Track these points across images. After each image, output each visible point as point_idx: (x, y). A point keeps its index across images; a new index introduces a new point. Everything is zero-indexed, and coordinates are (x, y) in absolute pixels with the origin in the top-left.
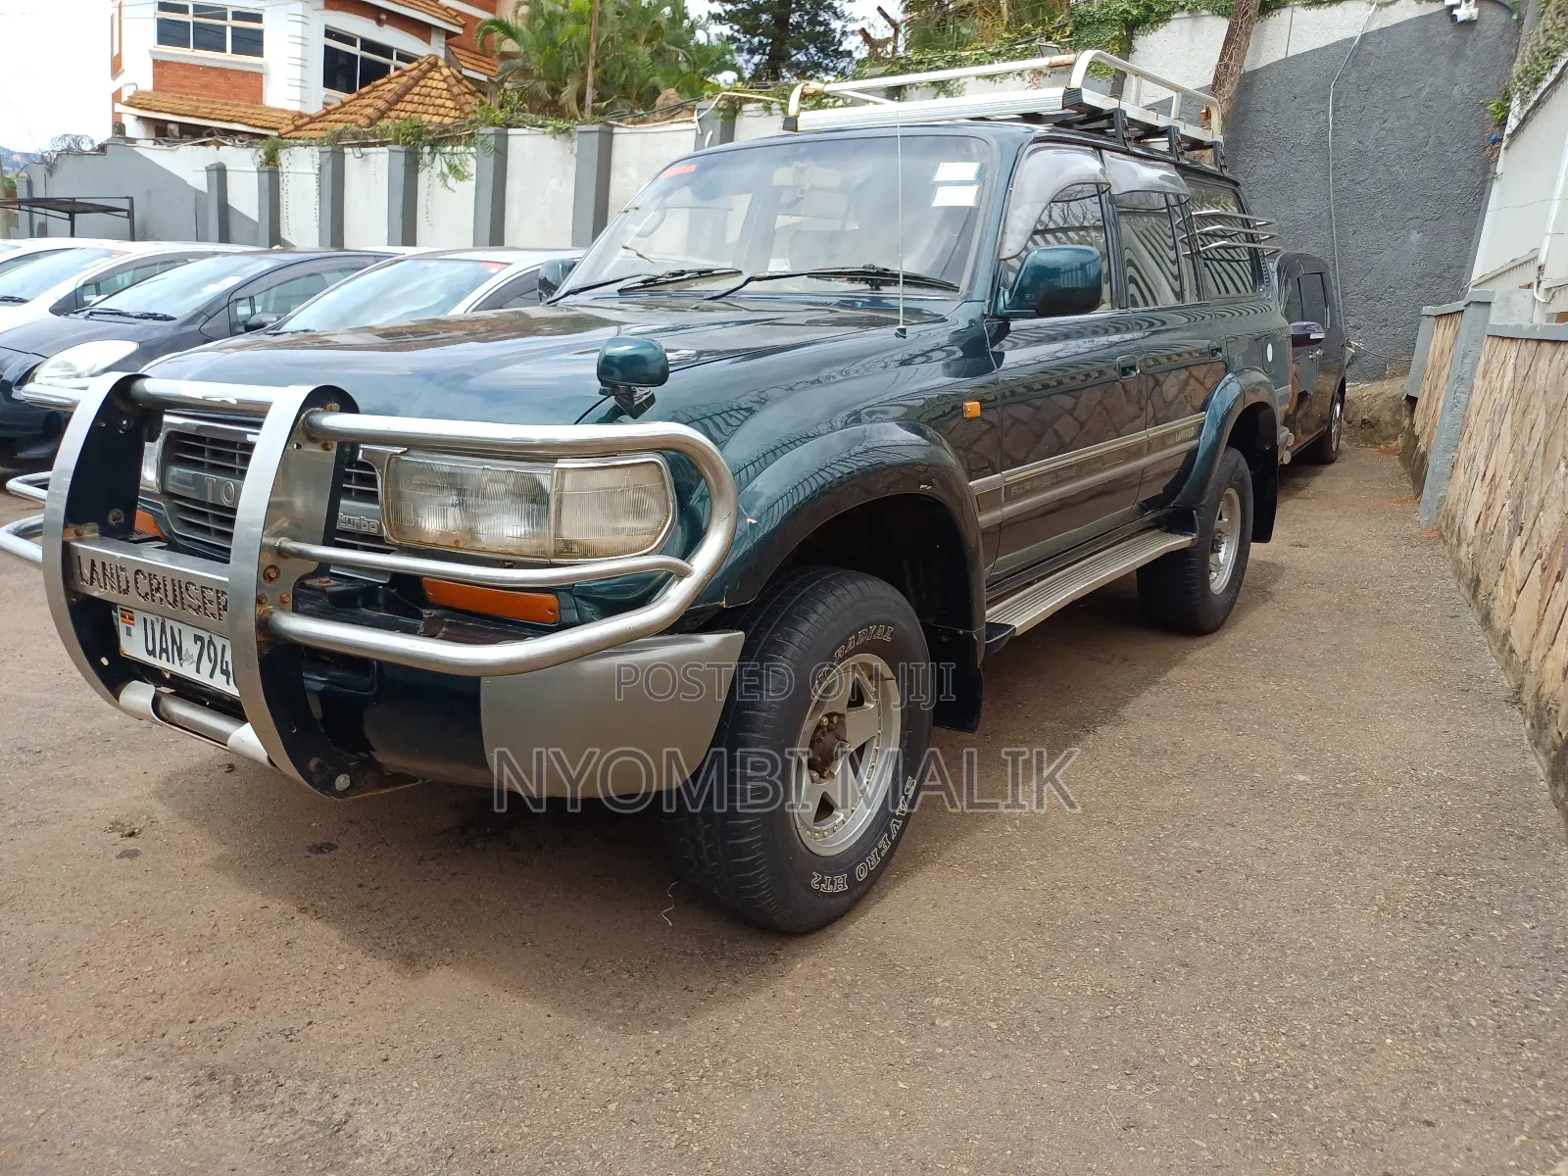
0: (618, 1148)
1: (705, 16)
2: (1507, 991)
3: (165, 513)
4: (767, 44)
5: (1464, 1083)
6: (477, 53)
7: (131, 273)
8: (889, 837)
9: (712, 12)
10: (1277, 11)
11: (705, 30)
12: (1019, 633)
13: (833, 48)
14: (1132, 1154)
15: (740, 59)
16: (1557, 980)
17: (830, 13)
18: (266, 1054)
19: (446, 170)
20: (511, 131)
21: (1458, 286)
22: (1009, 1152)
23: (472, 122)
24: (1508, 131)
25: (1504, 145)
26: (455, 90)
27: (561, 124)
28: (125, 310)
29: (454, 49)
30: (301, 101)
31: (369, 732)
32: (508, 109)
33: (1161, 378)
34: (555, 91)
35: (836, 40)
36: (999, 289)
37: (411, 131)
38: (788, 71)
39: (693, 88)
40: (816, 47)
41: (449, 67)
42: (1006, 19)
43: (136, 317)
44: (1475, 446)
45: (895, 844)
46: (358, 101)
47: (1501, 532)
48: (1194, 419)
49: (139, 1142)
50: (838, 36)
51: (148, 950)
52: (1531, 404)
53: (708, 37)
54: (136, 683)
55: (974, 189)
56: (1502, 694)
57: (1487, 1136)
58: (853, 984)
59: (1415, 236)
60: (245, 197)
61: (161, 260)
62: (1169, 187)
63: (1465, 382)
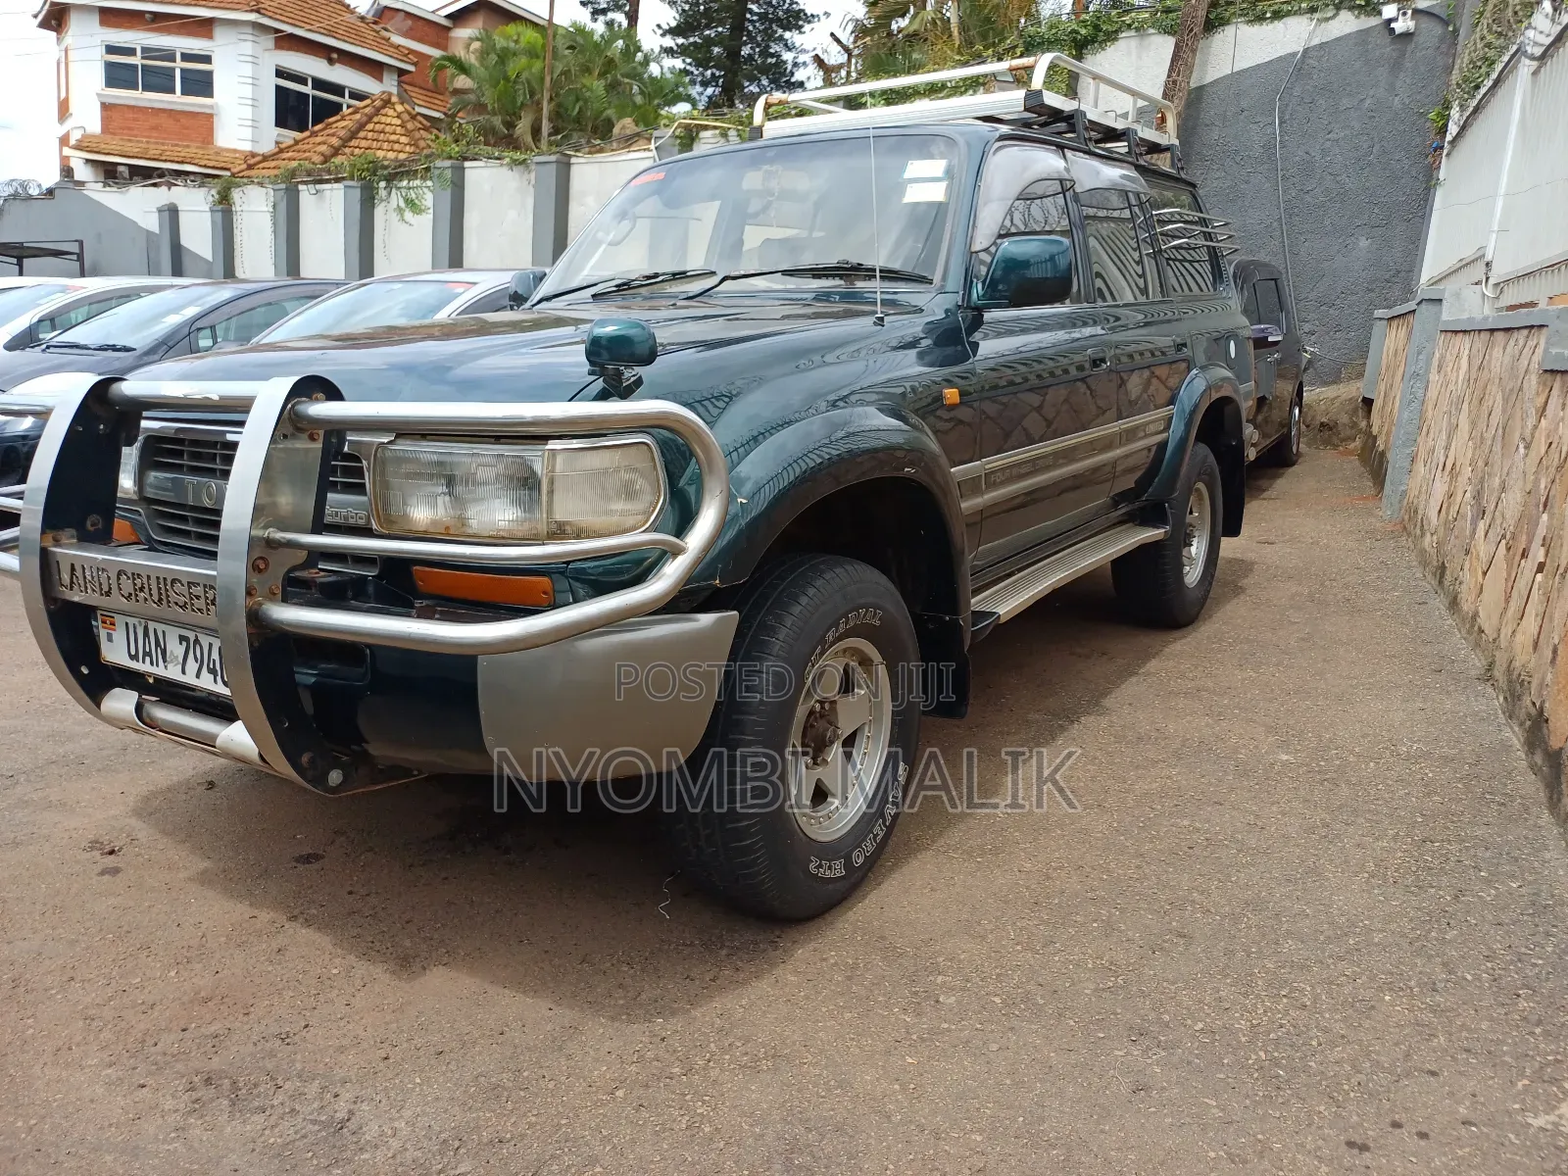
0: (628, 1132)
1: (657, 50)
2: (1499, 946)
3: (143, 519)
4: (720, 77)
5: (1464, 1034)
6: (428, 90)
7: (86, 308)
8: (884, 823)
9: (664, 46)
10: (1222, 28)
11: (658, 63)
12: (1003, 620)
13: (785, 79)
14: (1144, 1115)
15: (695, 91)
16: (1548, 934)
17: (781, 45)
18: (263, 1058)
19: (402, 204)
20: (467, 164)
21: (1409, 291)
22: (1021, 1119)
23: (427, 157)
24: (1449, 138)
25: (1445, 152)
26: (410, 126)
27: (518, 156)
28: (82, 342)
29: (405, 86)
30: (252, 141)
31: (363, 723)
32: (464, 142)
33: (1125, 377)
34: (510, 125)
35: (788, 71)
36: (972, 282)
37: (366, 166)
38: (741, 102)
39: (648, 120)
40: (768, 78)
41: (402, 104)
42: (957, 43)
43: (95, 349)
44: (1434, 439)
45: (890, 830)
46: (310, 139)
47: (1464, 517)
48: (1163, 412)
49: (136, 1147)
50: (789, 67)
51: (135, 962)
52: (1488, 392)
53: (662, 69)
54: (117, 690)
55: (943, 185)
56: (1474, 673)
57: (1491, 1082)
58: (855, 966)
59: (1364, 243)
60: (198, 236)
61: (119, 295)
62: (1129, 186)
63: (1420, 377)
